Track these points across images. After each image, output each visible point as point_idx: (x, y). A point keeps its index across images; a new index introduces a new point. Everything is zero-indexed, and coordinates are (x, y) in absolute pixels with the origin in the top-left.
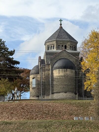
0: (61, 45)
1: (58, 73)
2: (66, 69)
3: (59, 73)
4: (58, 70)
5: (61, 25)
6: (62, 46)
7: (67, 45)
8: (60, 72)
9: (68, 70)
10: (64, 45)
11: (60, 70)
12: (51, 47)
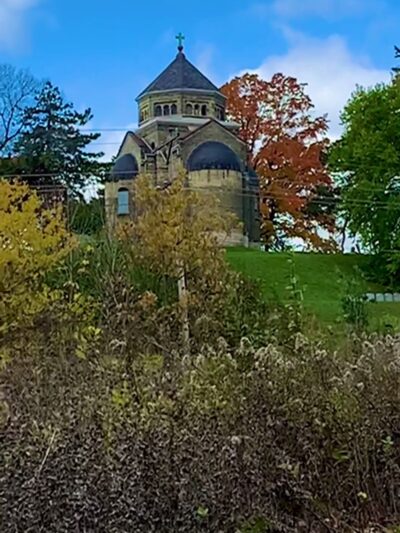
0: (193, 105)
1: (206, 180)
2: (226, 171)
3: (209, 180)
4: (206, 171)
5: (180, 49)
6: (197, 107)
7: (209, 106)
8: (212, 177)
9: (232, 172)
10: (201, 105)
11: (213, 172)
12: (166, 107)
